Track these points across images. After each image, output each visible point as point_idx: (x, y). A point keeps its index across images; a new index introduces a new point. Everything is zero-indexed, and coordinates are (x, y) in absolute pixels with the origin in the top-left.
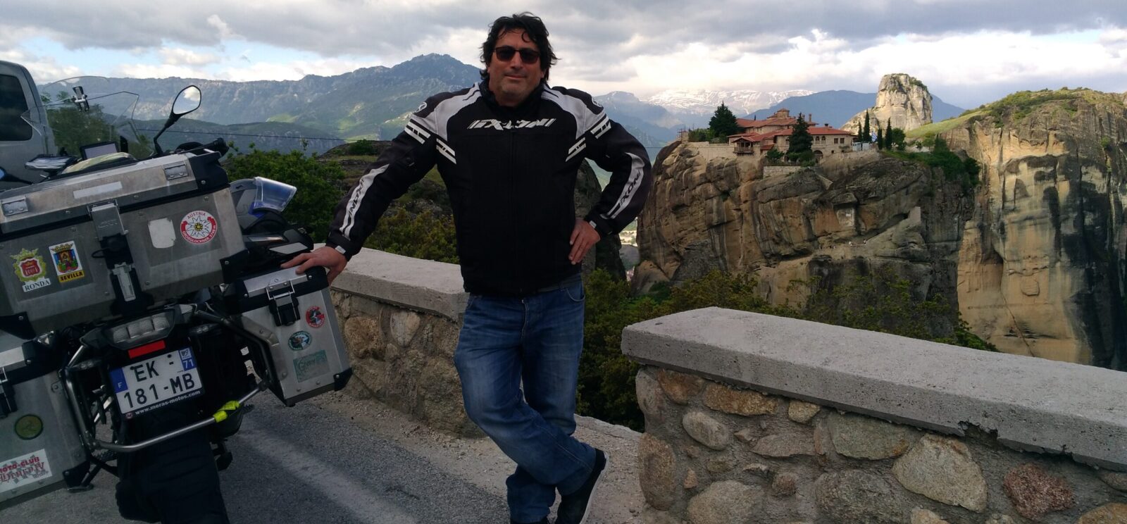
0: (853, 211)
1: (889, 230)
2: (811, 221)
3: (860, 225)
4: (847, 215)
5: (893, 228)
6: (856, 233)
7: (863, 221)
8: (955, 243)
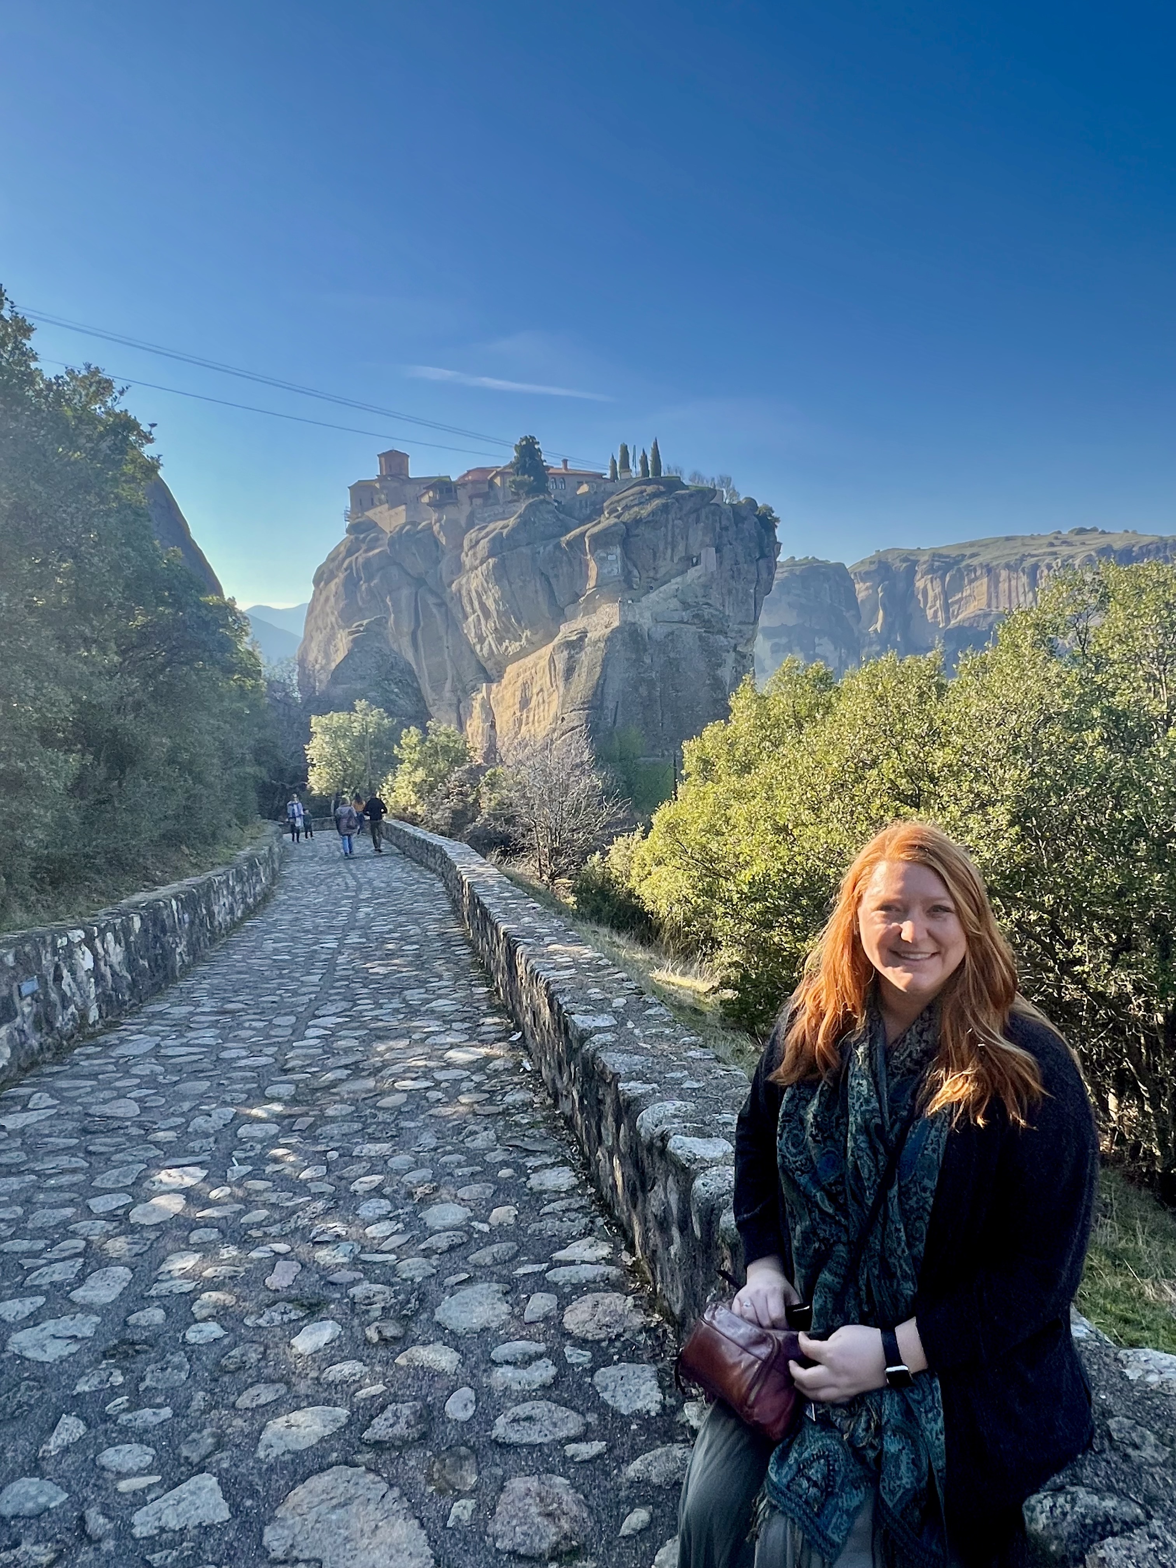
0: (618, 550)
1: (673, 581)
2: (553, 581)
3: (630, 572)
4: (610, 557)
5: (679, 579)
6: (624, 585)
7: (636, 566)
8: (751, 627)
